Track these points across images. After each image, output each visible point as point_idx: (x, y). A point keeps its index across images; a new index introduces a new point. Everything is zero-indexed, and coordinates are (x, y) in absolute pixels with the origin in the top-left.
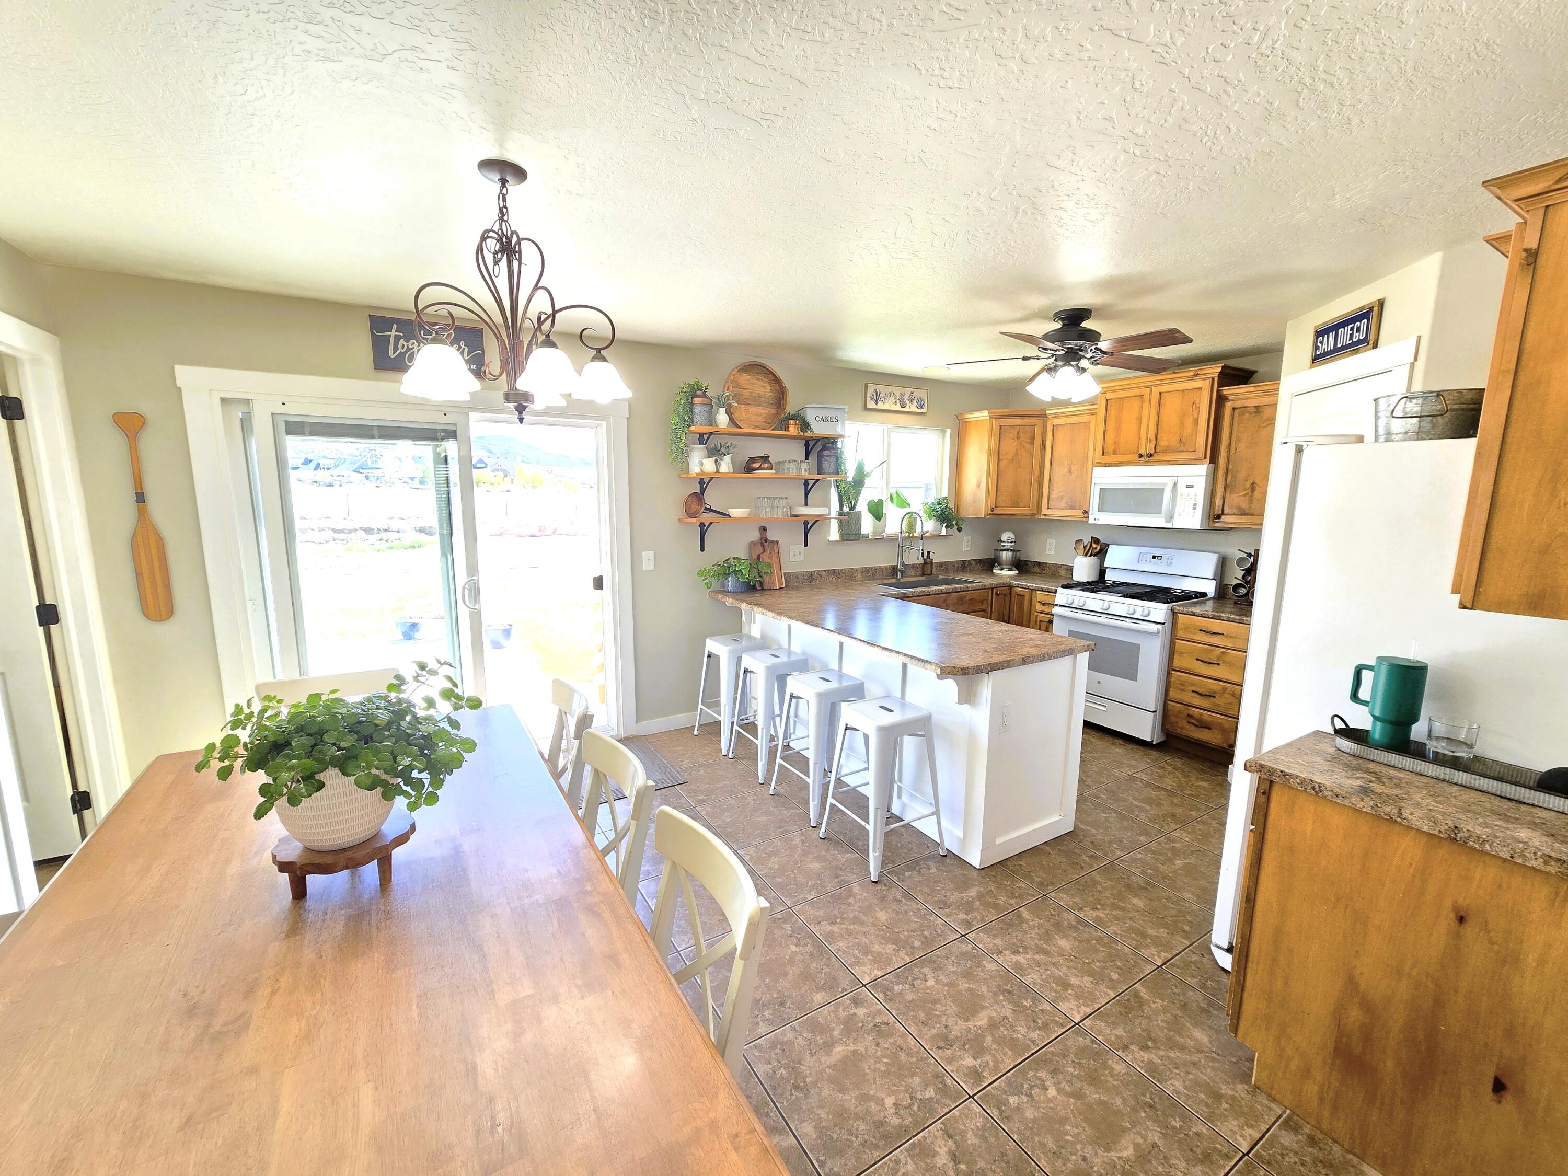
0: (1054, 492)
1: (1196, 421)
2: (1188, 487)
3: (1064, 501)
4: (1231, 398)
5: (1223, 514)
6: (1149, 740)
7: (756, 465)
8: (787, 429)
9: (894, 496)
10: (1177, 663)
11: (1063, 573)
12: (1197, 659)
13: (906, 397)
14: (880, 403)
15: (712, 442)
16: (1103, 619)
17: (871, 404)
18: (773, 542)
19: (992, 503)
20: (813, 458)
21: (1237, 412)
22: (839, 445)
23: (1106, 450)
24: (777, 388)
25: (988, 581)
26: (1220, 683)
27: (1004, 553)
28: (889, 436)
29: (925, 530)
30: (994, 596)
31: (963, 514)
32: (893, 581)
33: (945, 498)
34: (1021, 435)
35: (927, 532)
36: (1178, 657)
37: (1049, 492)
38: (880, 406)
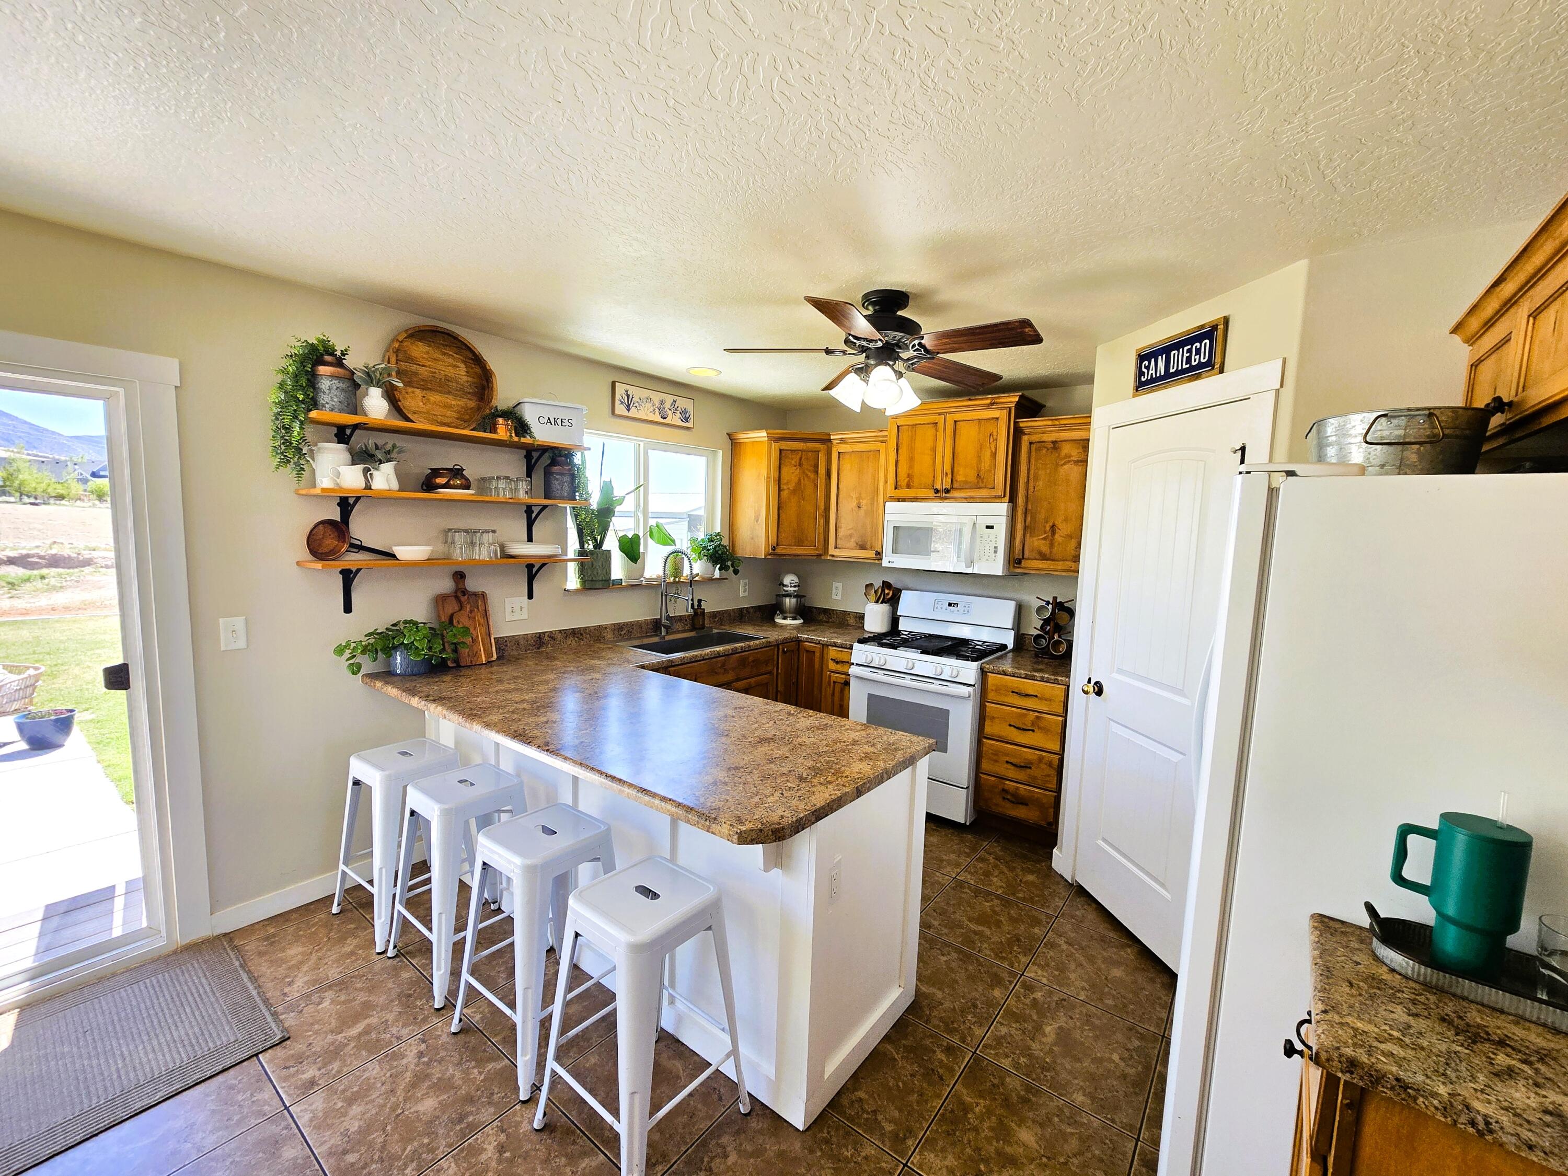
0: (843, 529)
1: (994, 455)
2: (988, 527)
3: (852, 540)
4: (1027, 431)
5: (1023, 558)
6: (963, 822)
7: (441, 481)
8: (494, 430)
9: (655, 530)
10: (988, 729)
11: (852, 621)
12: (1010, 725)
13: (667, 405)
14: (633, 409)
15: (360, 440)
16: (907, 681)
17: (620, 409)
18: (475, 594)
19: (773, 539)
20: (539, 476)
21: (1034, 447)
22: (577, 460)
23: (899, 483)
24: (478, 370)
25: (773, 636)
26: (1038, 752)
27: (788, 600)
28: (646, 453)
29: (695, 572)
30: (780, 654)
31: (740, 553)
32: (655, 639)
33: (718, 534)
34: (804, 462)
35: (697, 575)
36: (990, 723)
37: (836, 530)
38: (633, 413)
